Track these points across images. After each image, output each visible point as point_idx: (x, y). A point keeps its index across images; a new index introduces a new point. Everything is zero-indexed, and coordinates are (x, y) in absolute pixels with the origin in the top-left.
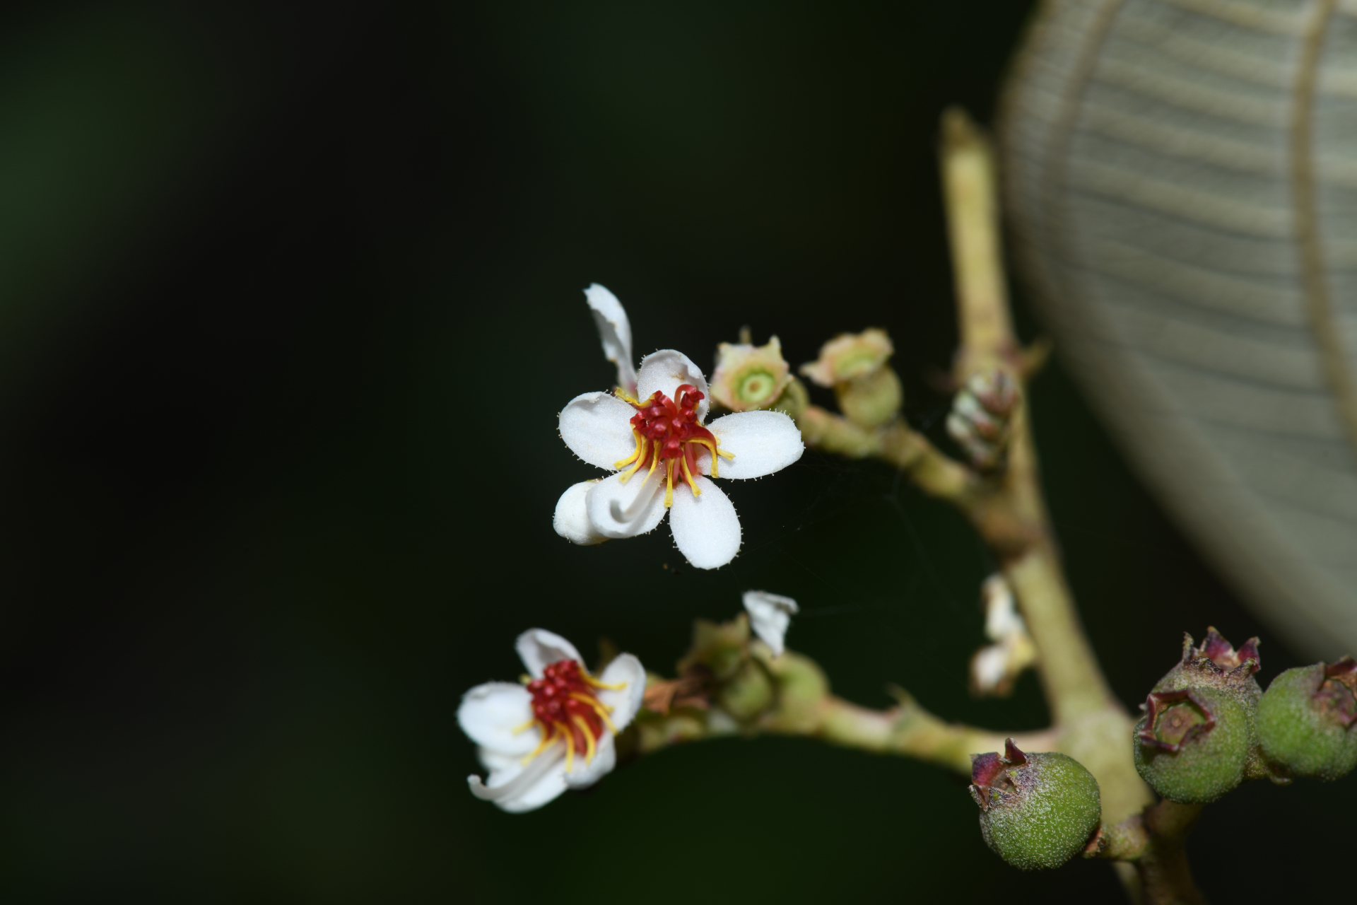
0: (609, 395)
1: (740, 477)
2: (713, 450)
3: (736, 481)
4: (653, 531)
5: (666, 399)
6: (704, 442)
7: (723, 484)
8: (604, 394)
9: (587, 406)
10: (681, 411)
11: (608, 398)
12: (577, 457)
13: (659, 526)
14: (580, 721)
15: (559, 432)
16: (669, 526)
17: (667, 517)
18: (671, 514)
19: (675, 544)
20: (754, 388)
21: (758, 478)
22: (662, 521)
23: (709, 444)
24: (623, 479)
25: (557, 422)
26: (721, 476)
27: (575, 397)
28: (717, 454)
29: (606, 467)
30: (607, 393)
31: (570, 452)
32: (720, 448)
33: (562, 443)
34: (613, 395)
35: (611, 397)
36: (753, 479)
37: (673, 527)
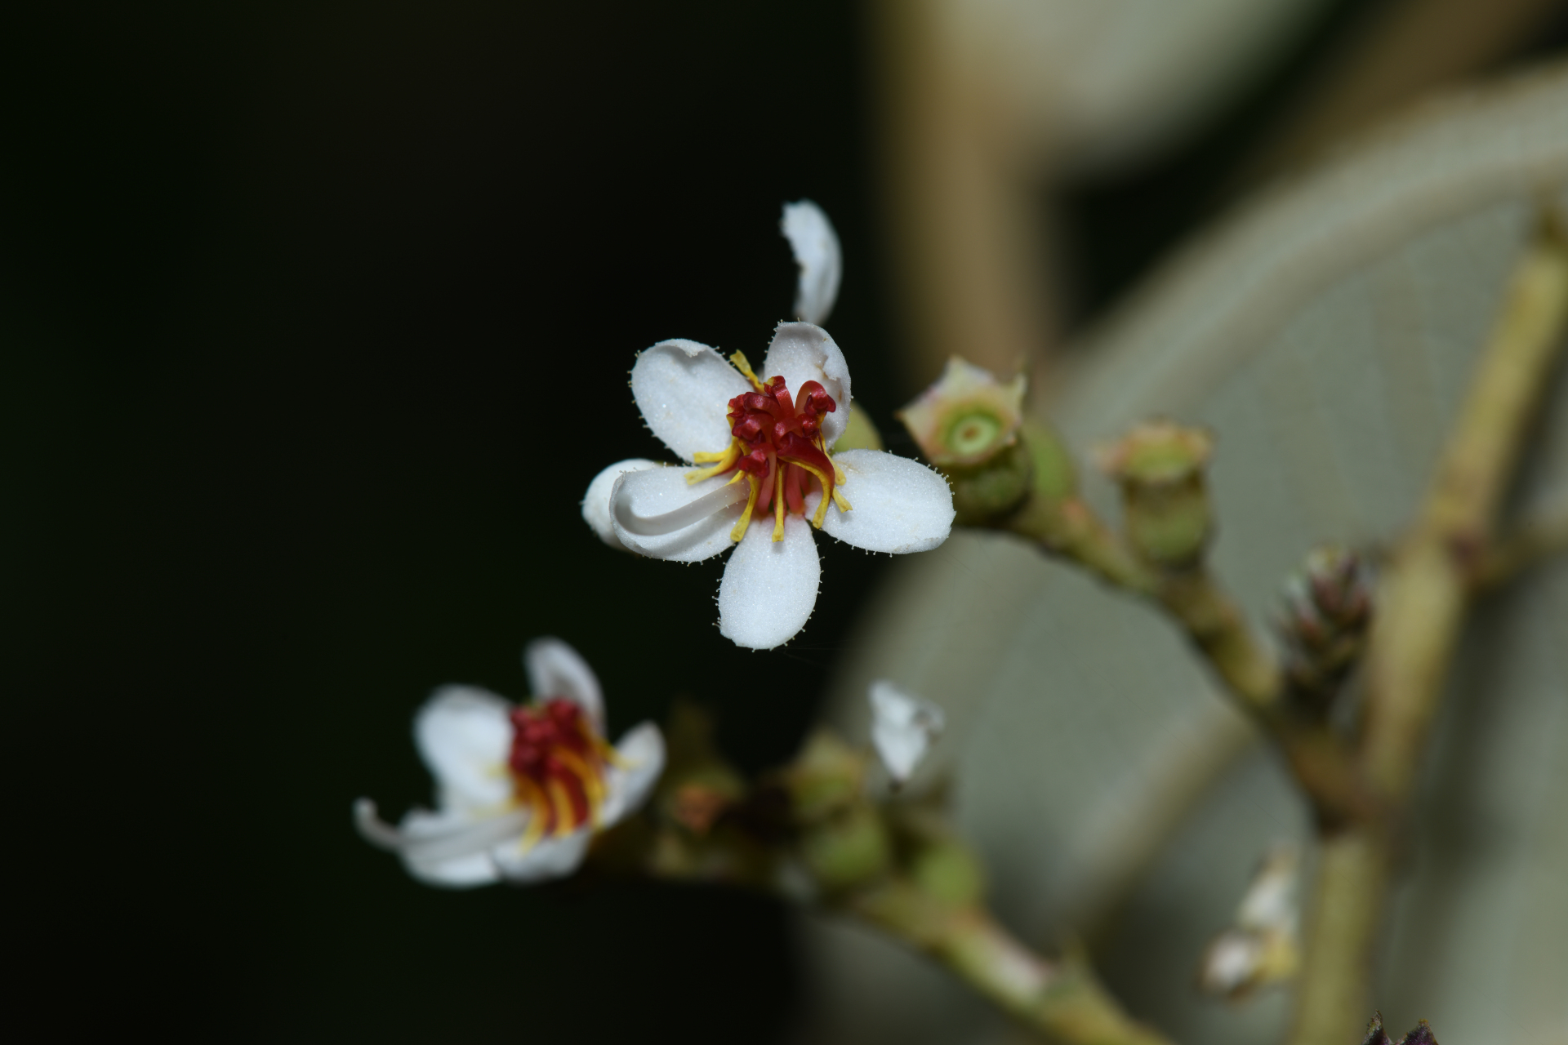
0: (720, 356)
1: (849, 541)
2: (826, 489)
3: (842, 543)
4: (696, 564)
5: (784, 391)
6: (816, 472)
7: (824, 541)
8: (712, 350)
9: (680, 356)
10: (800, 416)
11: (717, 360)
12: (644, 422)
13: (708, 561)
14: (559, 794)
15: (629, 377)
16: (724, 567)
17: (728, 553)
18: (736, 552)
19: (717, 595)
20: (970, 434)
21: (871, 552)
22: (717, 556)
23: (823, 479)
24: (692, 478)
25: (632, 363)
26: (825, 529)
27: (669, 337)
28: (831, 496)
29: (680, 452)
30: (718, 351)
31: (636, 411)
32: (837, 492)
33: (629, 395)
34: (727, 358)
35: (723, 360)
36: (864, 550)
37: (727, 571)
